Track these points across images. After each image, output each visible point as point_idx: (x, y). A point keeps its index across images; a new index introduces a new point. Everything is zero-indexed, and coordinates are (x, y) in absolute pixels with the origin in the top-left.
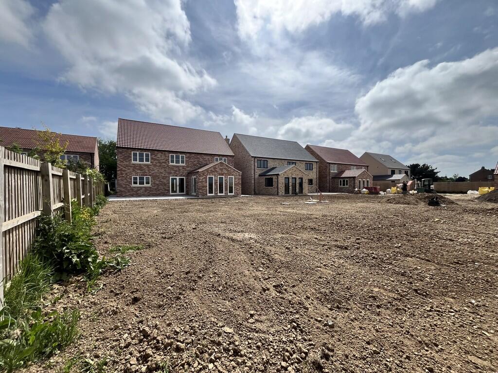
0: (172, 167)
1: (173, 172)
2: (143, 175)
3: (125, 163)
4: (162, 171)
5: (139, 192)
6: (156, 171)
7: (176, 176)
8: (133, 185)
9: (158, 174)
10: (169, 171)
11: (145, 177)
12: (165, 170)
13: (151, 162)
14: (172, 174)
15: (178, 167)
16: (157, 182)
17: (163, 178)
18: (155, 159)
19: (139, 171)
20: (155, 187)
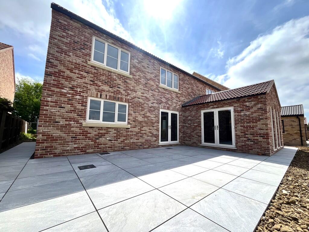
0: (163, 91)
1: (164, 100)
2: (114, 99)
3: (73, 58)
4: (149, 95)
5: (102, 140)
6: (139, 94)
7: (168, 109)
8: (89, 122)
9: (141, 101)
10: (158, 98)
11: (117, 103)
12: (153, 95)
13: (131, 73)
14: (163, 104)
15: (170, 92)
16: (140, 118)
17: (150, 111)
18: (138, 70)
19: (106, 88)
20: (136, 130)
